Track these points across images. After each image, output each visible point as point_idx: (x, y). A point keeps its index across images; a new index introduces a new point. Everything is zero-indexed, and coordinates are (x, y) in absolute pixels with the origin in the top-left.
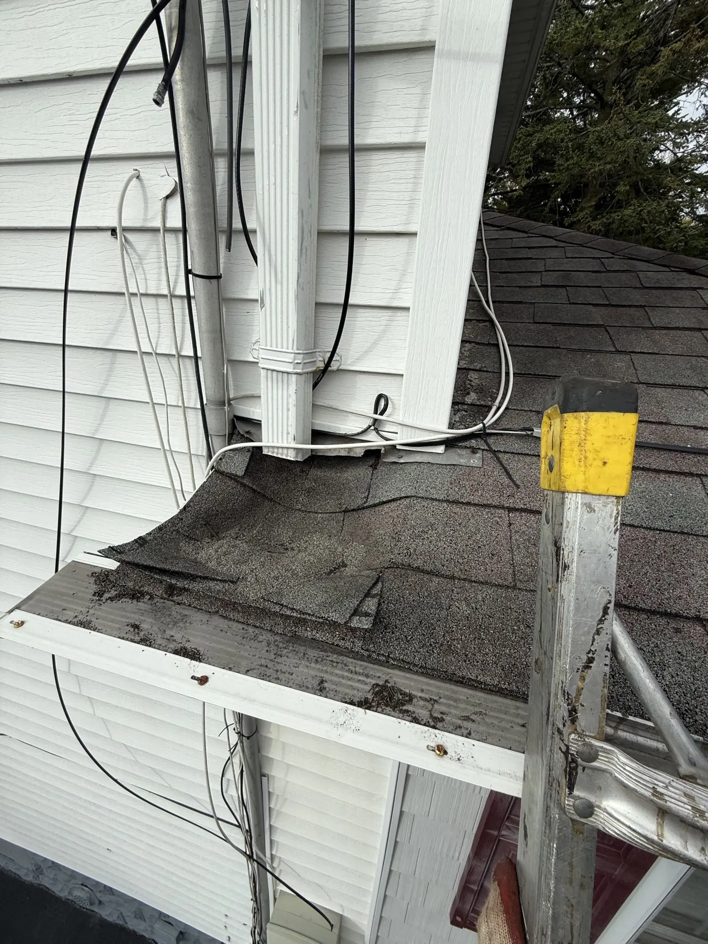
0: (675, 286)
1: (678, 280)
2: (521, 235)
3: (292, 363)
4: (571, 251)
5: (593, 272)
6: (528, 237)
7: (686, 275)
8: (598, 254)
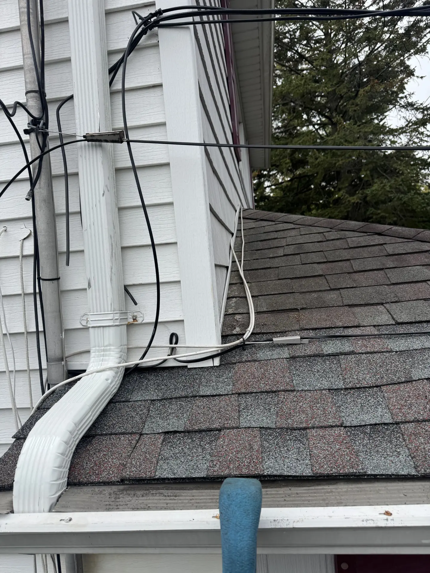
0: (369, 244)
1: (372, 240)
2: (271, 223)
3: (112, 319)
4: (304, 230)
5: (318, 242)
6: (275, 224)
7: (377, 237)
8: (321, 230)
